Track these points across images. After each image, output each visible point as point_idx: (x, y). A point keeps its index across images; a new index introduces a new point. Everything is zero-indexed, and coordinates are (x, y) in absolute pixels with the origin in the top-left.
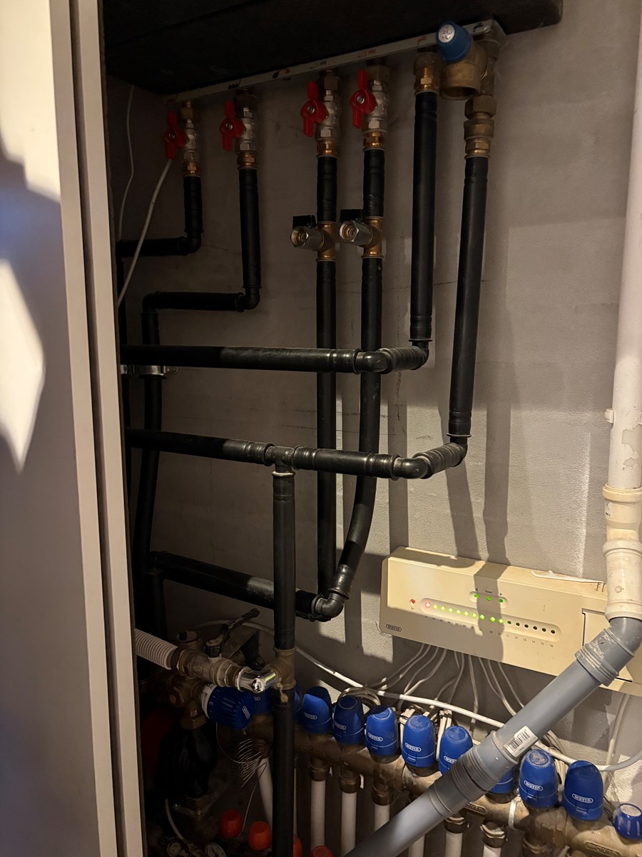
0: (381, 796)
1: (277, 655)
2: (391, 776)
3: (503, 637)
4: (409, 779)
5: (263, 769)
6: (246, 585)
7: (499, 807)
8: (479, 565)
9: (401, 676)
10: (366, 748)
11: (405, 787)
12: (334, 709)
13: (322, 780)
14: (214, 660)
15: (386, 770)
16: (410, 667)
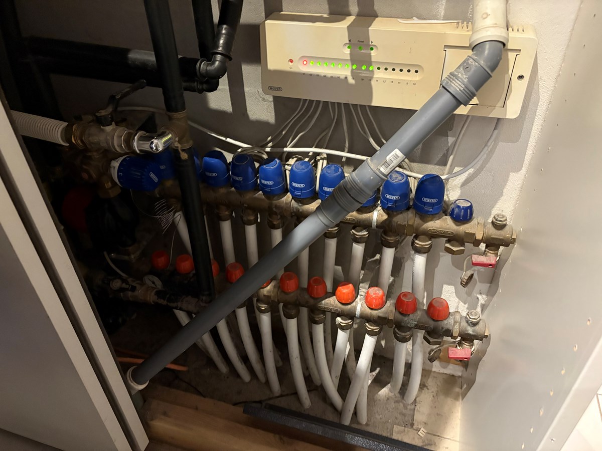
0: (275, 223)
1: (170, 118)
2: (282, 208)
3: (373, 82)
4: (296, 208)
5: (179, 219)
6: (126, 58)
7: (365, 216)
8: (350, 20)
9: (284, 133)
10: (261, 192)
11: (293, 214)
12: (230, 167)
13: (228, 220)
14: (108, 129)
15: (278, 204)
16: (291, 123)
